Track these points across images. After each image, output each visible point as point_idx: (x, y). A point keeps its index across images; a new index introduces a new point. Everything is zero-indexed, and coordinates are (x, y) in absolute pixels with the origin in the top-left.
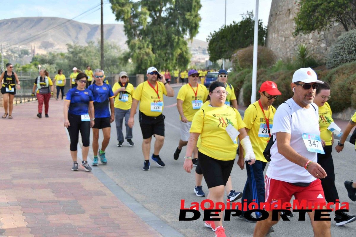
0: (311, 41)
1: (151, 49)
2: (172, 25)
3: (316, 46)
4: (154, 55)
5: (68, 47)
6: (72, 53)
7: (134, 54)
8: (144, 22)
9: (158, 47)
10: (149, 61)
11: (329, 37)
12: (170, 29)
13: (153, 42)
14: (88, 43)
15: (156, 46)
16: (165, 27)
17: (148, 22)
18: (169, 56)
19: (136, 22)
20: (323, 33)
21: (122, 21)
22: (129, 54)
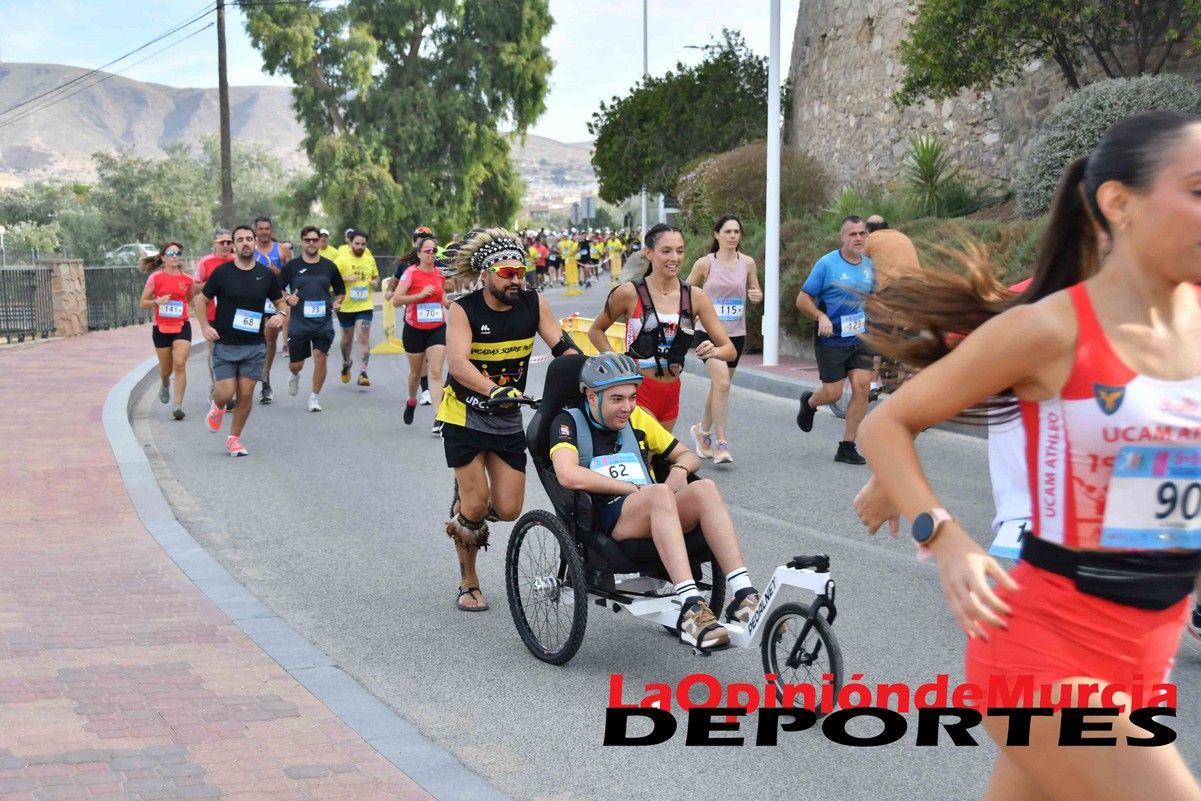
0: (949, 125)
1: (388, 168)
2: (458, 87)
3: (967, 143)
4: (400, 188)
5: (99, 164)
6: (115, 183)
7: (330, 184)
8: (360, 77)
9: (412, 159)
10: (383, 205)
11: (1011, 112)
12: (451, 98)
13: (394, 144)
14: (171, 151)
15: (406, 157)
16: (433, 93)
17: (374, 77)
18: (449, 189)
19: (334, 77)
20: (989, 97)
21: (285, 72)
22: (313, 184)
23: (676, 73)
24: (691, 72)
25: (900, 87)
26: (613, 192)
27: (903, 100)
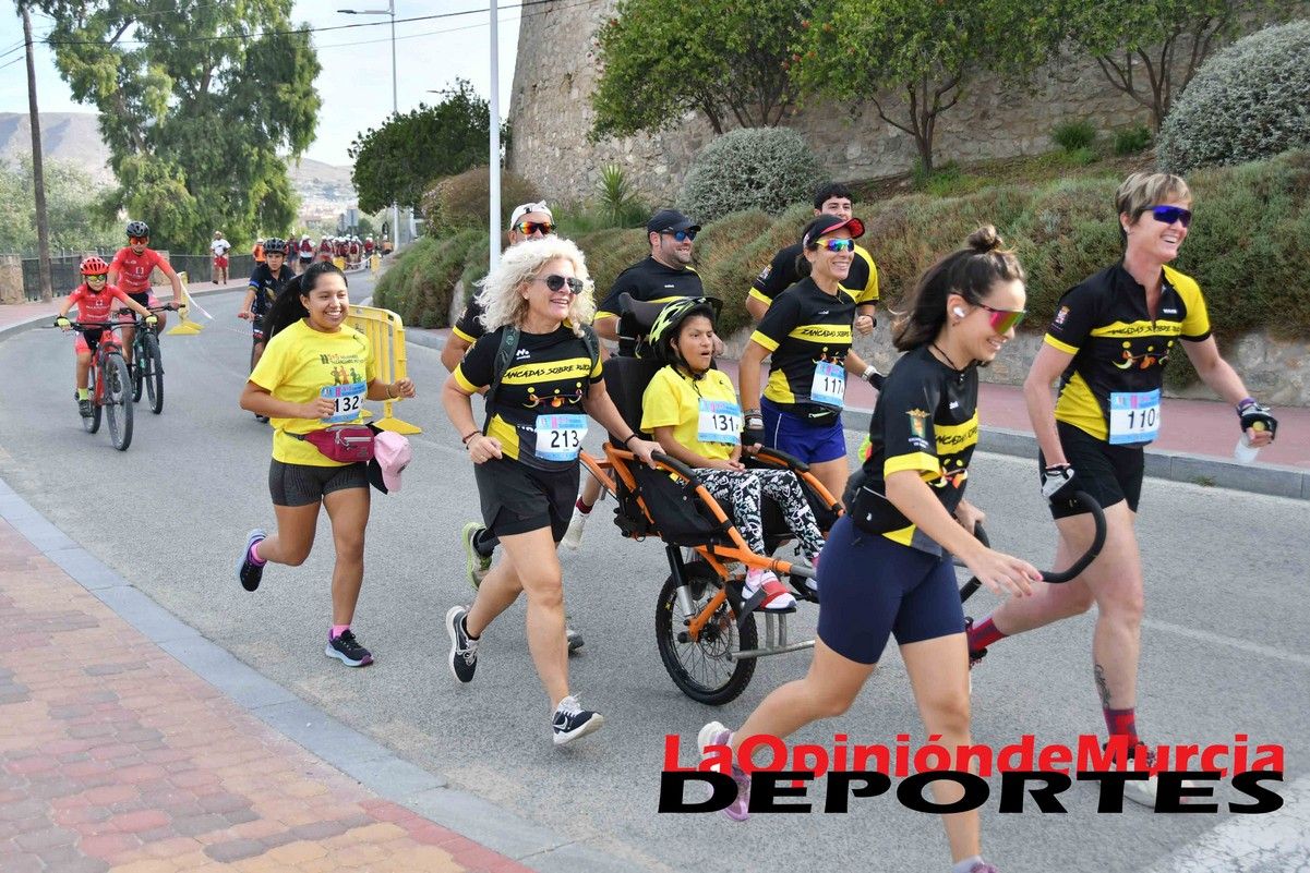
0: (630, 158)
1: (183, 183)
2: (242, 118)
3: (643, 172)
4: (194, 199)
7: (134, 195)
8: (158, 108)
9: (204, 176)
10: (180, 213)
11: (675, 150)
12: (236, 127)
13: (188, 163)
15: (198, 174)
16: (221, 122)
17: (170, 108)
18: (237, 201)
19: (135, 106)
20: (658, 138)
21: (91, 102)
22: (119, 195)
23: (419, 111)
24: (431, 110)
25: (592, 128)
26: (369, 205)
27: (594, 138)
